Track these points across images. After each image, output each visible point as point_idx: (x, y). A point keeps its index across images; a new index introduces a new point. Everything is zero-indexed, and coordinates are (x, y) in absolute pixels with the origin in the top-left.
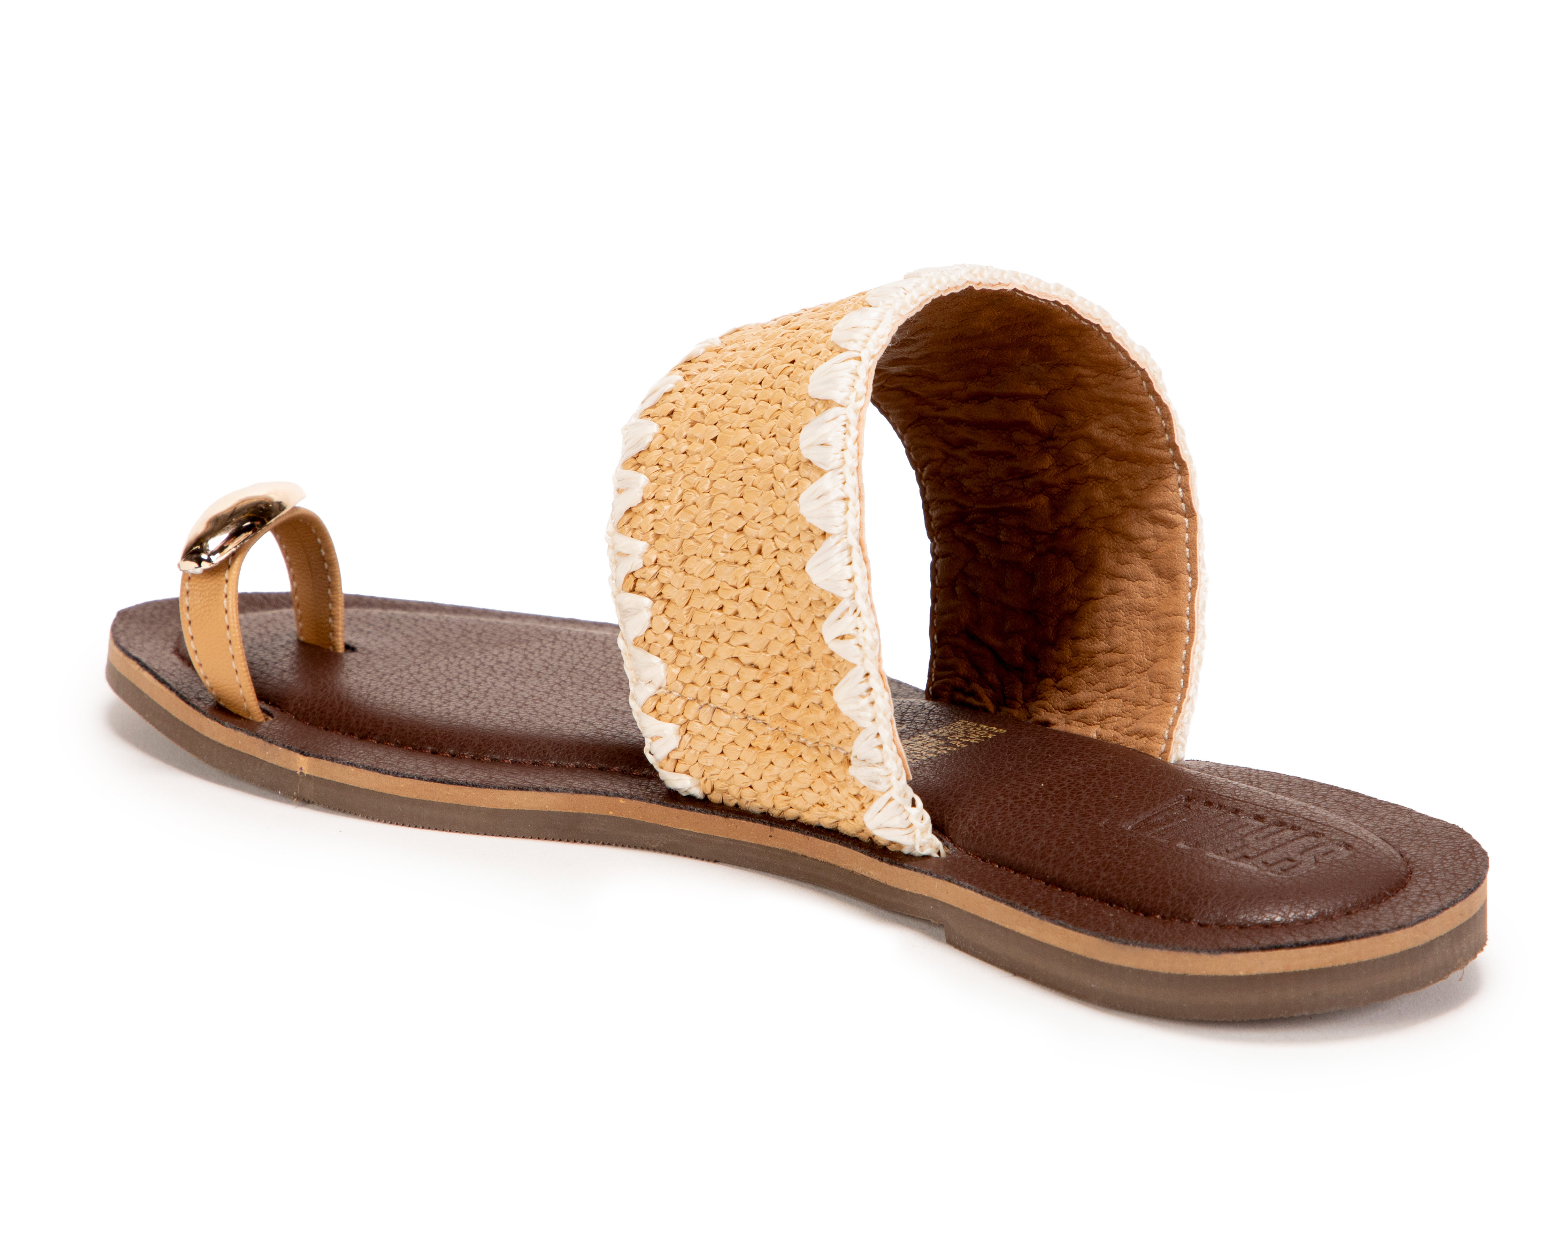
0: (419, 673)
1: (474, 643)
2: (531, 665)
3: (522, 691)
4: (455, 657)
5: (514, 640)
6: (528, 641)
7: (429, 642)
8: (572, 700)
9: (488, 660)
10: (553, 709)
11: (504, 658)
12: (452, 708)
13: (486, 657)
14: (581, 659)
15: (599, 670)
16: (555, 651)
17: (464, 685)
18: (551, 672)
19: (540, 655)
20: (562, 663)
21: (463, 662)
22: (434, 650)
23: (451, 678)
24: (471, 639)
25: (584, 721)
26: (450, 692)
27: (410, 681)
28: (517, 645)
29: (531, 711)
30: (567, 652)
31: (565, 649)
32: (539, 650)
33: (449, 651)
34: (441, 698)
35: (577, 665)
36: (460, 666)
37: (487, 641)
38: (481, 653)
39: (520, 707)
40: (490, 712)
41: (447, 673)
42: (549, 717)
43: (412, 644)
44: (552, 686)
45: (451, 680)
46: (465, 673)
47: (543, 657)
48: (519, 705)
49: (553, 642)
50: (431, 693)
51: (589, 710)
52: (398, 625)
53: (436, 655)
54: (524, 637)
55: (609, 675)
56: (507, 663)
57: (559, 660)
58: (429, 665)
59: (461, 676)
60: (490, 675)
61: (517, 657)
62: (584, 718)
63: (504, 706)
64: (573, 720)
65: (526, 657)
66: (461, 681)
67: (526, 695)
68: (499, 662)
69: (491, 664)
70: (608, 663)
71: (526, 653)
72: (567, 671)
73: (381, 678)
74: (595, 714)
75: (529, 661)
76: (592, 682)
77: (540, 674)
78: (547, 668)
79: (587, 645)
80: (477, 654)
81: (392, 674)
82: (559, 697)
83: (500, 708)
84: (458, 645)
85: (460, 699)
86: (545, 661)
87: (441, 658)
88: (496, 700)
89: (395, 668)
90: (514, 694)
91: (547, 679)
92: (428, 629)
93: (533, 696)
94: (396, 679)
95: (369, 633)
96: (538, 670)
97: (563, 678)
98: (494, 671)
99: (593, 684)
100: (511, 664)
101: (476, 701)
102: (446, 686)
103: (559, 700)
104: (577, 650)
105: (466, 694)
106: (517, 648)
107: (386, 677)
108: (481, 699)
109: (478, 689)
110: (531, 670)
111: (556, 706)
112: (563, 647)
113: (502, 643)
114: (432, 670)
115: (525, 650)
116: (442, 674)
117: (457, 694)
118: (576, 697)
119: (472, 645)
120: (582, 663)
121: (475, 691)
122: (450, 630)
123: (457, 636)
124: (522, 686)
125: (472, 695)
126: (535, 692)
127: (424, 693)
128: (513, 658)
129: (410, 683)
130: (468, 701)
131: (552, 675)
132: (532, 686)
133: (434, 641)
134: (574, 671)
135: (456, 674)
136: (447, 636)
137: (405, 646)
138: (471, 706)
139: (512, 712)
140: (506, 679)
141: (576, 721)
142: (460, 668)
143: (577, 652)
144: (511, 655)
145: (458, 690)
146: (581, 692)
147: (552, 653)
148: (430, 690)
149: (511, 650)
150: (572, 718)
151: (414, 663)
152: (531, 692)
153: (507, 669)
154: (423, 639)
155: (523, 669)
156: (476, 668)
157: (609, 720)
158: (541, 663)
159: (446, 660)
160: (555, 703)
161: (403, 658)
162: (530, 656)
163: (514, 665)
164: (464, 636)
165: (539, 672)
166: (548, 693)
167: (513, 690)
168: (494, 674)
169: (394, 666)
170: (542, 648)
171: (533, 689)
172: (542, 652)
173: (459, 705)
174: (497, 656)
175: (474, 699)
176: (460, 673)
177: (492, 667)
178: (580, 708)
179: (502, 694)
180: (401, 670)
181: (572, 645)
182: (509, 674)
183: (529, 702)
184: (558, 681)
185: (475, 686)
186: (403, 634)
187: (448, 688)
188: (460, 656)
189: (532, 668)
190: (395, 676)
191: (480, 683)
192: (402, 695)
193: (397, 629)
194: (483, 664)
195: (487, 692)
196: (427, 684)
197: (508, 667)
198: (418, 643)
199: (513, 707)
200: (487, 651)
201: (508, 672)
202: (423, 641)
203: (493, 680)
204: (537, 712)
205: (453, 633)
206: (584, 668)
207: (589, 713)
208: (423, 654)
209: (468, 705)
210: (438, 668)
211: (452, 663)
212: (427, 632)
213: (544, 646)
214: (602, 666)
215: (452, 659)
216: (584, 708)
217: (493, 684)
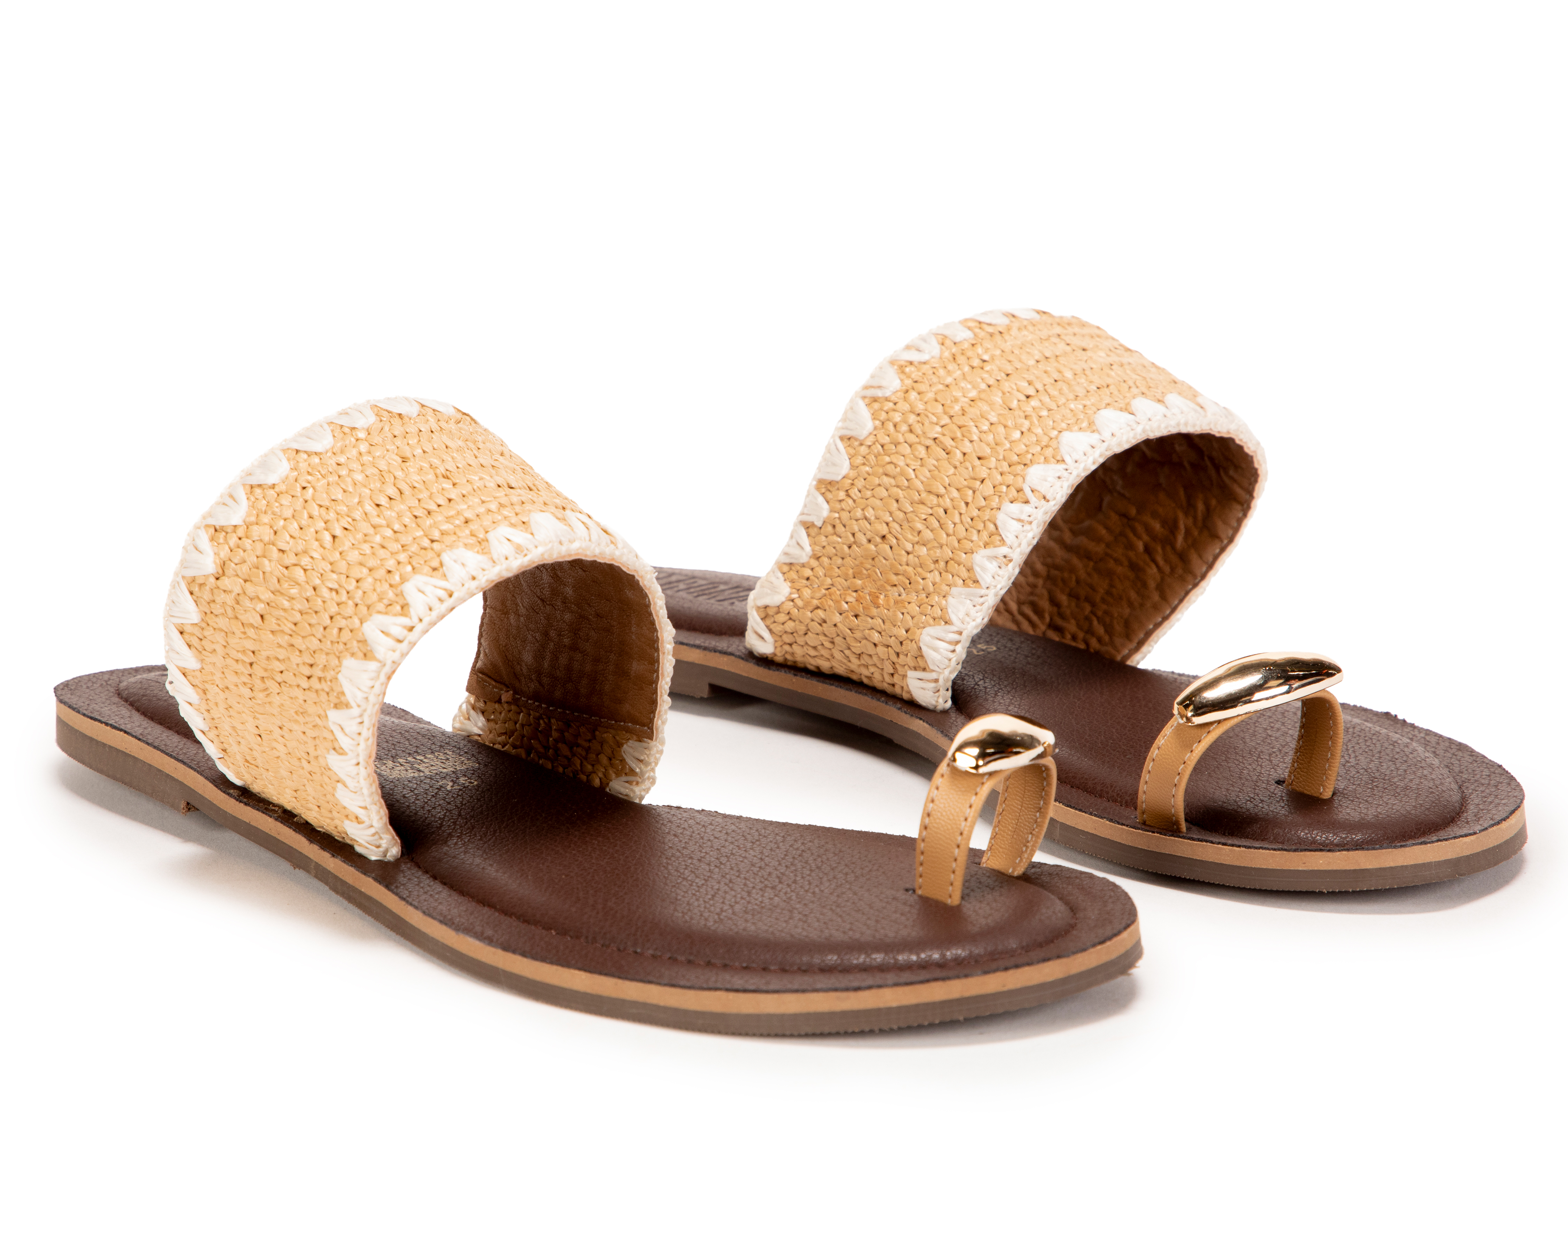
0: (846, 874)
1: (797, 909)
2: (745, 885)
3: (755, 856)
4: (814, 893)
5: (759, 913)
6: (746, 912)
7: (838, 906)
8: (712, 847)
9: (784, 891)
10: (729, 838)
11: (769, 893)
12: (816, 841)
13: (786, 893)
14: (698, 891)
15: (684, 879)
16: (721, 901)
17: (806, 862)
18: (728, 876)
19: (735, 896)
20: (716, 887)
21: (807, 887)
22: (833, 898)
23: (817, 871)
24: (799, 913)
25: (704, 826)
26: (819, 856)
27: (854, 865)
28: (756, 907)
29: (748, 836)
30: (710, 899)
31: (711, 902)
32: (736, 903)
33: (820, 899)
34: (826, 850)
35: (703, 885)
36: (810, 884)
37: (784, 912)
38: (790, 898)
39: (757, 840)
40: (783, 837)
41: (821, 875)
42: (733, 831)
43: (854, 903)
44: (728, 861)
45: (818, 868)
46: (805, 876)
47: (733, 893)
48: (758, 843)
49: (722, 910)
50: (835, 854)
51: (698, 836)
52: (869, 922)
53: (831, 894)
54: (749, 917)
55: (676, 873)
56: (766, 886)
57: (718, 889)
58: (837, 883)
59: (808, 872)
60: (783, 874)
61: (757, 894)
62: (703, 830)
63: (771, 842)
64: (713, 827)
65: (749, 893)
66: (808, 867)
67: (751, 852)
68: (773, 888)
69: (780, 886)
70: (674, 886)
71: (748, 899)
72: (712, 878)
73: (880, 867)
74: (693, 832)
75: (746, 889)
76: (692, 866)
77: (737, 874)
78: (730, 881)
79: (692, 908)
80: (794, 897)
81: (870, 871)
82: (723, 850)
83: (774, 841)
84: (811, 906)
85: (809, 849)
86: (732, 889)
87: (826, 891)
88: (778, 847)
89: (868, 877)
90: (762, 853)
91: (732, 869)
92: (839, 920)
93: (745, 851)
94: (867, 866)
95: (895, 912)
96: (739, 879)
97: (717, 870)
98: (778, 877)
99: (691, 863)
100: (763, 885)
101: (795, 847)
102: (822, 861)
103: (723, 847)
104: (701, 902)
105: (804, 854)
106: (756, 904)
107: (875, 868)
108: (791, 849)
109: (794, 858)
110: (745, 879)
111: (726, 841)
112: (713, 905)
113: (770, 909)
114: (834, 878)
115: (749, 902)
116: (826, 874)
117: (812, 854)
118: (708, 849)
119: (798, 906)
120: (698, 887)
121: (796, 856)
122: (818, 921)
123: (812, 915)
124: (754, 861)
125: (799, 852)
126: (743, 855)
127: (841, 854)
128: (761, 893)
129: (853, 863)
130: (803, 848)
131: (727, 874)
132: (746, 861)
133: (834, 908)
134: (706, 878)
135: (813, 874)
136: (822, 914)
137: (860, 900)
138: (800, 842)
139: (765, 836)
140: (768, 870)
141: (710, 826)
142: (809, 881)
143: (701, 899)
144: (762, 896)
145: (811, 858)
146: (703, 855)
147: (724, 898)
148: (836, 858)
149: (761, 902)
150: (713, 830)
151: (851, 883)
152: (747, 855)
153: (766, 879)
154: (844, 909)
155: (752, 880)
156: (795, 882)
157: (683, 826)
158: (736, 887)
159: (822, 889)
160: (727, 844)
161: (861, 887)
162: (745, 894)
163: (760, 884)
164: (806, 915)
165: (738, 876)
166: (732, 854)
167: (763, 857)
168: (779, 875)
169: (869, 879)
170: (733, 904)
171: (745, 857)
172: (733, 900)
173: (810, 844)
174: (776, 896)
175: (797, 849)
176: (809, 875)
177: (780, 882)
178: (705, 838)
179: (773, 853)
180: (862, 875)
181: (705, 907)
182: (765, 874)
183: (749, 845)
184: (722, 866)
185: (796, 861)
186: (863, 914)
187: (819, 860)
188: (810, 894)
189: (744, 881)
190: (867, 869)
191: (792, 864)
192: (859, 852)
193: (869, 919)
194: (789, 885)
195: (786, 855)
196: (839, 863)
197: (766, 882)
198: (849, 904)
199: (764, 841)
200: (785, 901)
201: (766, 877)
202: (844, 907)
203: (779, 868)
204: (743, 836)
205: (815, 917)
206: (697, 880)
207: (699, 834)
208: (843, 893)
209: (803, 843)
210: (829, 880)
211: (817, 886)
212: (841, 916)
213: (732, 906)
214: (680, 883)
215: (817, 890)
216: (702, 838)
217: (780, 864)
